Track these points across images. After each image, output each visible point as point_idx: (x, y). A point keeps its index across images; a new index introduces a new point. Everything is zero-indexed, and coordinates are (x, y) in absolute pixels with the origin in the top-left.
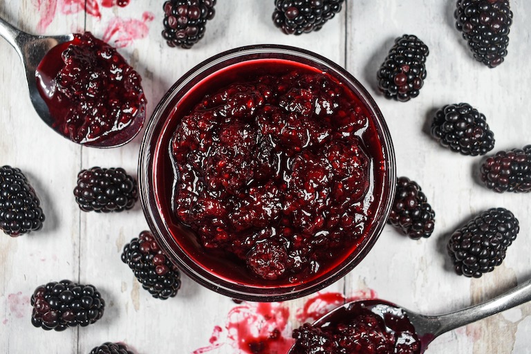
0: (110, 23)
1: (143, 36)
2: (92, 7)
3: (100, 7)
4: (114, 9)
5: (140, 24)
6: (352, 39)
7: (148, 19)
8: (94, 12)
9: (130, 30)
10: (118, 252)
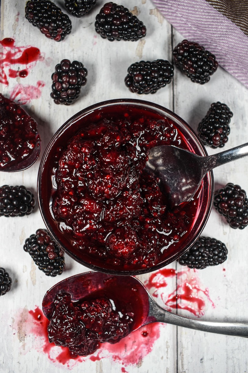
0: (15, 88)
1: (37, 97)
2: (2, 77)
3: (8, 77)
4: (18, 79)
5: (35, 89)
6: (177, 99)
7: (41, 86)
8: (4, 81)
9: (28, 93)
10: (21, 244)
